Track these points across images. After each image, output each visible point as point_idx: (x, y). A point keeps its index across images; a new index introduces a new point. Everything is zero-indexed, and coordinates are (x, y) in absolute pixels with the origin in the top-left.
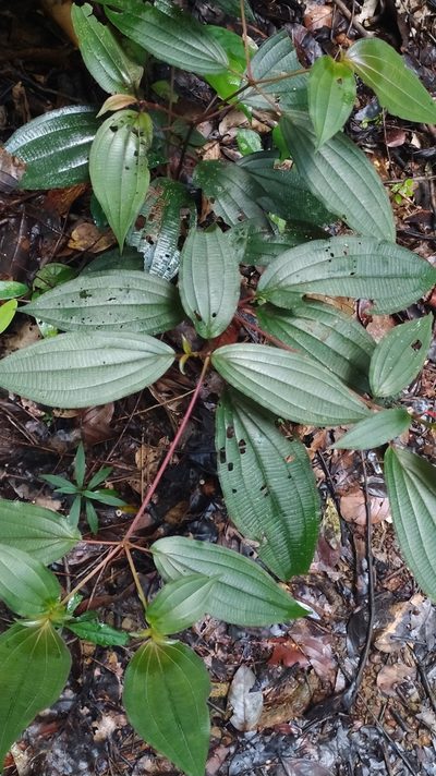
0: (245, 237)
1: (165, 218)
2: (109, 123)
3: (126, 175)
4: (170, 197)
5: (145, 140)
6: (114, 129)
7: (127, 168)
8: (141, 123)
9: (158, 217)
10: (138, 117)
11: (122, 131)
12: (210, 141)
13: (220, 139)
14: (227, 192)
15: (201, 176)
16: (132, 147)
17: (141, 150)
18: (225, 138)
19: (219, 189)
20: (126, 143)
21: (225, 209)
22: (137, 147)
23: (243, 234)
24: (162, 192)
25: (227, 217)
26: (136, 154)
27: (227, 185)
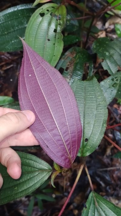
0: (118, 82)
1: (75, 70)
2: (39, 11)
3: (49, 44)
4: (79, 58)
5: (62, 23)
6: (42, 15)
7: (49, 40)
8: (60, 12)
9: (71, 69)
10: (58, 8)
11: (48, 17)
12: (101, 30)
13: (106, 30)
14: (111, 56)
15: (97, 46)
16: (53, 27)
17: (59, 29)
18: (108, 30)
19: (107, 54)
20: (49, 24)
21: (110, 66)
22: (56, 26)
23: (117, 80)
24: (75, 55)
25: (111, 70)
26: (55, 31)
27: (112, 52)
